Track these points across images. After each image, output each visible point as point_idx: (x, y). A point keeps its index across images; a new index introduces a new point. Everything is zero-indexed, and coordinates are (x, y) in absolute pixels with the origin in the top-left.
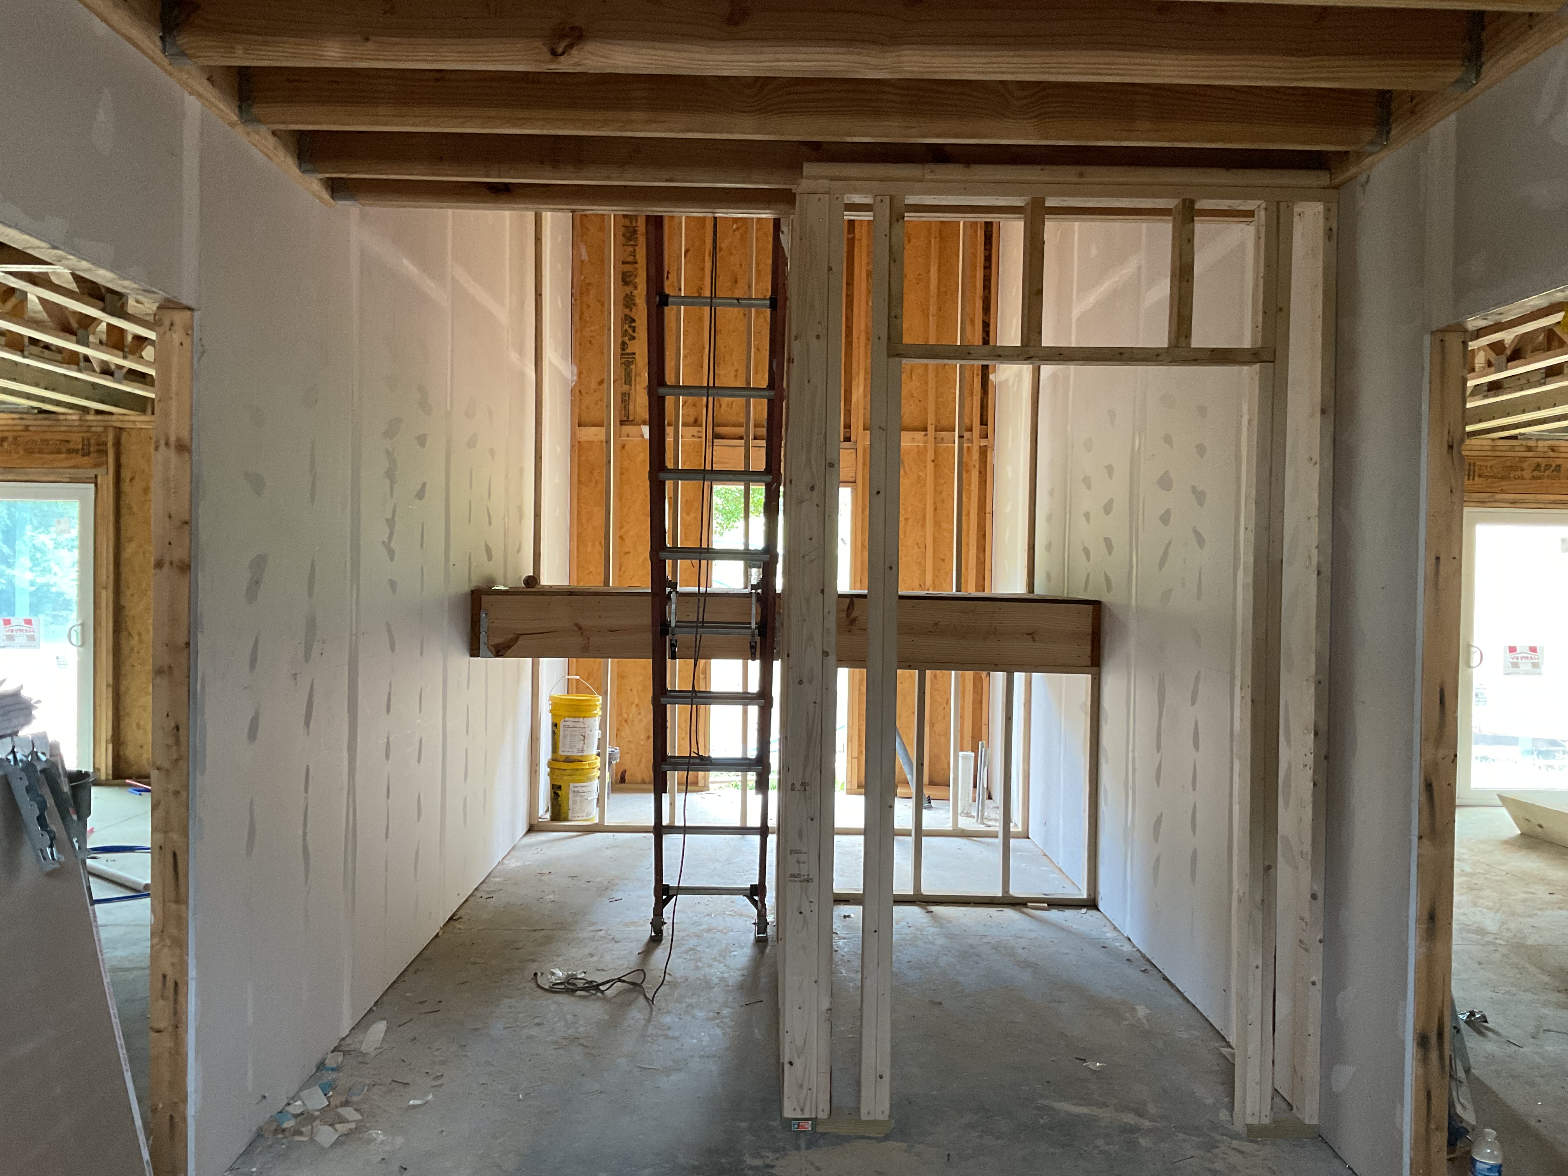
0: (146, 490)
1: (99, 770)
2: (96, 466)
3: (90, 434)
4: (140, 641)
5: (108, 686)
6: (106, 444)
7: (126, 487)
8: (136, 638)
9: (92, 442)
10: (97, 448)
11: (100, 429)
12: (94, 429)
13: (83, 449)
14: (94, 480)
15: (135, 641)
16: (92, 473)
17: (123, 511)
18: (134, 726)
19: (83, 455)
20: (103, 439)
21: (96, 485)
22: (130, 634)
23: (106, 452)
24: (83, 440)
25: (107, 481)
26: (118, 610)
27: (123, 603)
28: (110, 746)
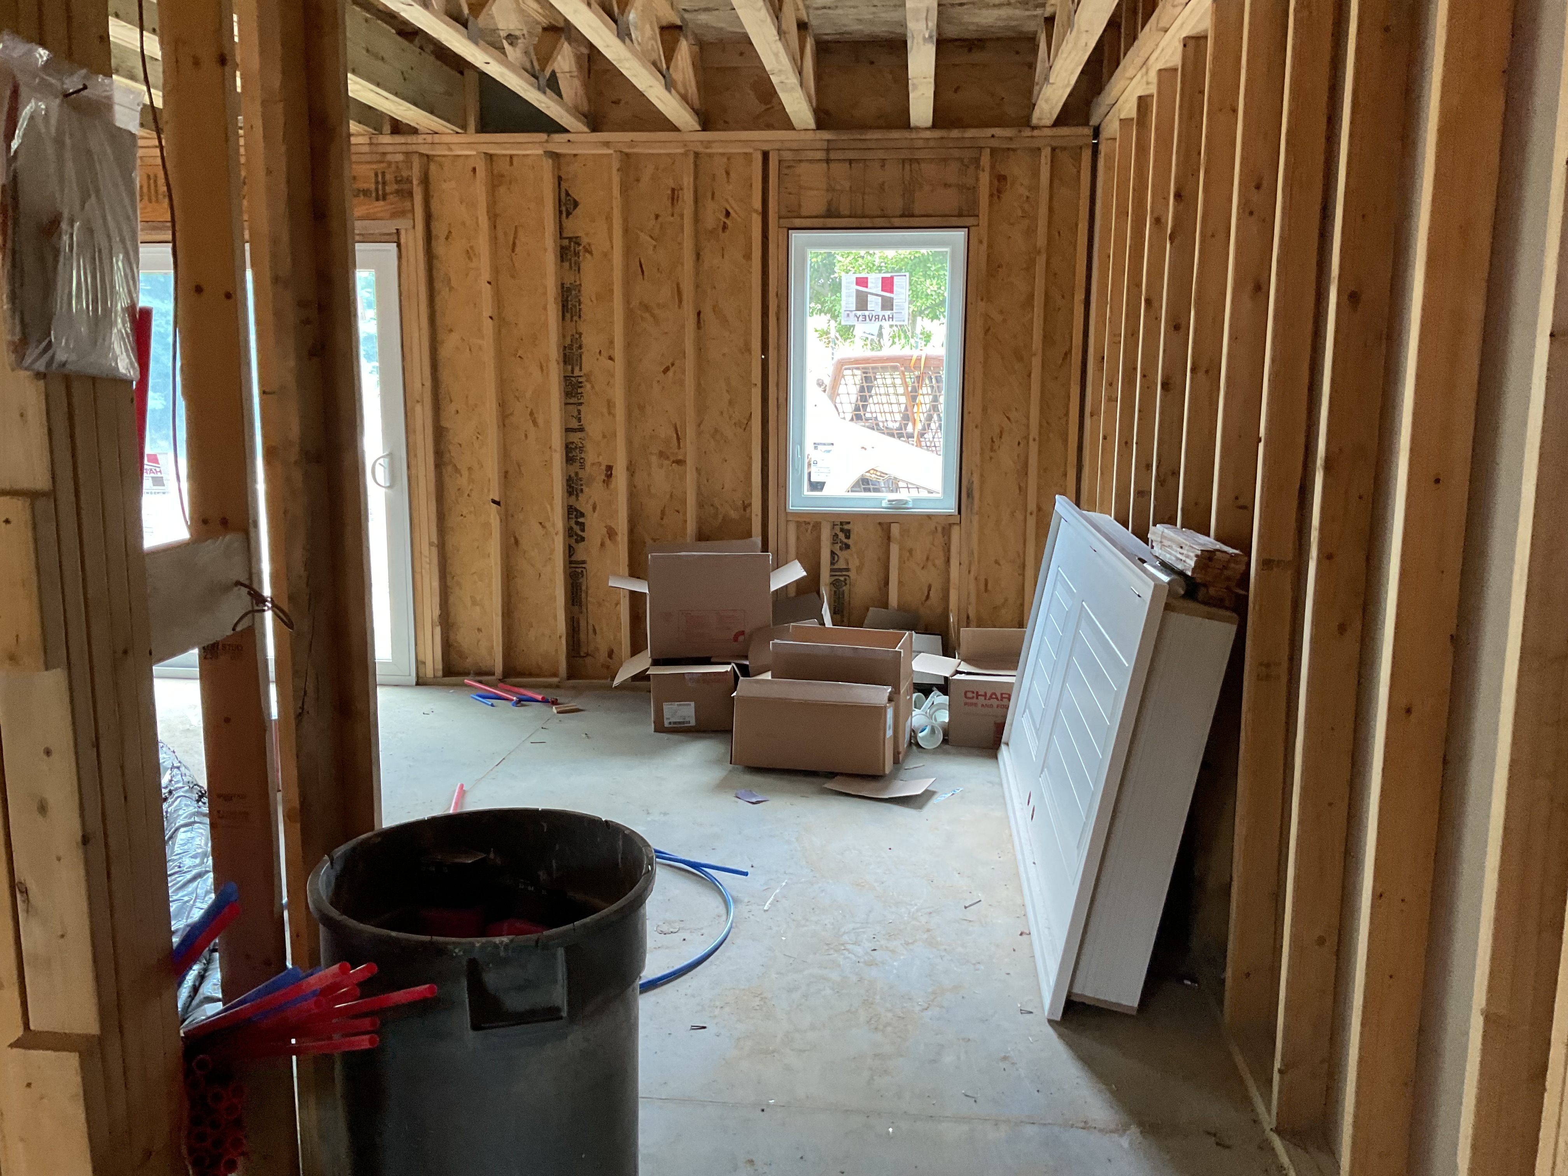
0: (470, 254)
1: (424, 663)
2: (394, 215)
3: (384, 165)
4: (471, 480)
5: (431, 544)
6: (409, 181)
7: (440, 249)
8: (465, 473)
9: (388, 177)
10: (396, 187)
11: (400, 157)
12: (389, 157)
13: (377, 190)
14: (396, 239)
15: (463, 481)
16: (390, 226)
17: (438, 285)
18: (469, 603)
19: (377, 199)
20: (405, 174)
21: (399, 246)
22: (457, 470)
23: (411, 194)
24: (376, 175)
25: (414, 239)
26: (439, 433)
27: (444, 423)
28: (438, 630)
